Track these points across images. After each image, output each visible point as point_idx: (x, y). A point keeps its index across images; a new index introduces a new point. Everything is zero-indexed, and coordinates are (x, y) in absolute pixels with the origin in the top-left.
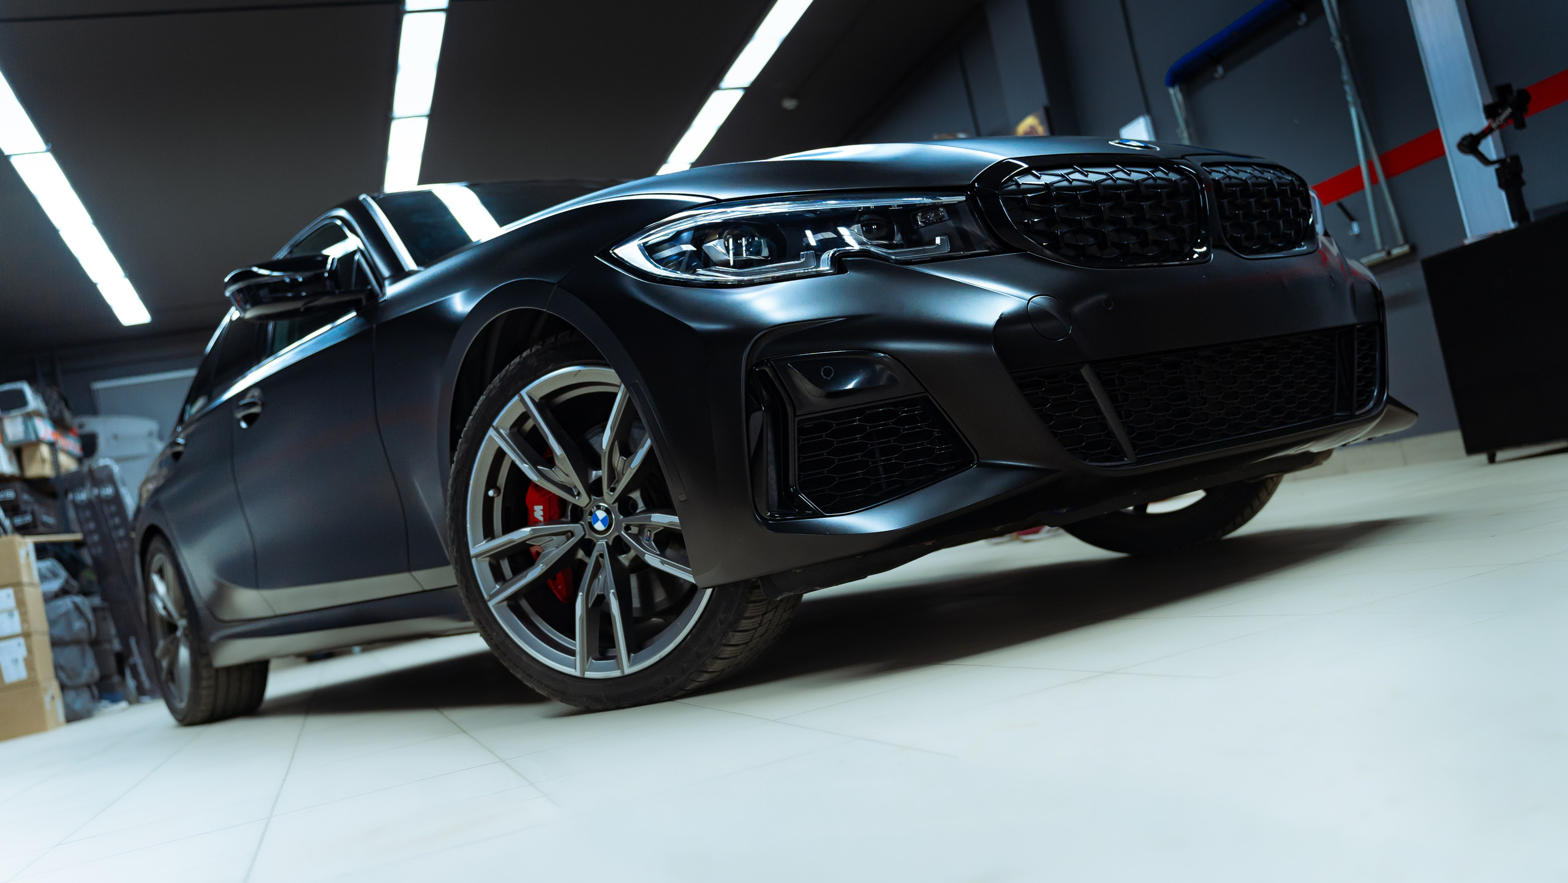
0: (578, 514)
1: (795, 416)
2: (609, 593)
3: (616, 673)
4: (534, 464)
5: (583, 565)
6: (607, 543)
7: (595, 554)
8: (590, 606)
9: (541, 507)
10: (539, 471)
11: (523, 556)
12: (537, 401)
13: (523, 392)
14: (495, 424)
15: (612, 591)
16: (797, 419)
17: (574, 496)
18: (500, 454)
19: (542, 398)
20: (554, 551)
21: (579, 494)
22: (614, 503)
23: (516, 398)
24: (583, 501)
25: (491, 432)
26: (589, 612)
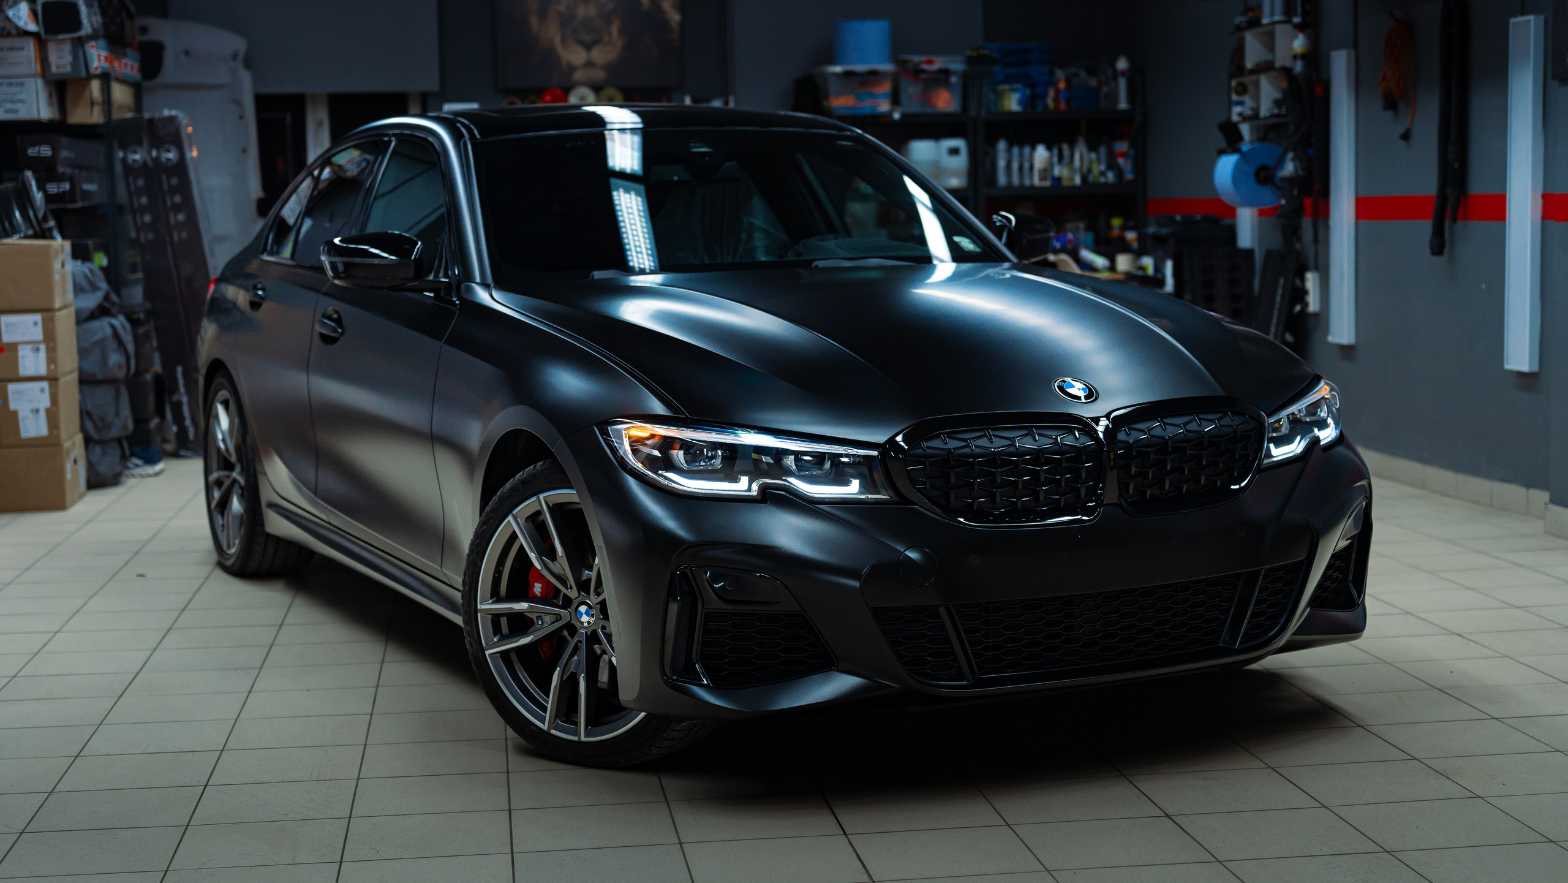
0: (567, 602)
1: (703, 608)
2: (581, 675)
3: (575, 738)
4: (540, 554)
5: (567, 642)
6: (586, 632)
7: (576, 639)
8: (564, 679)
9: (540, 585)
10: (542, 560)
11: (520, 624)
12: (551, 505)
13: (541, 496)
14: (515, 512)
15: (583, 675)
16: (704, 610)
17: (568, 589)
18: (514, 537)
19: (554, 505)
20: (546, 626)
21: (571, 588)
22: (597, 604)
23: (534, 499)
24: (573, 593)
25: (510, 518)
26: (562, 683)
